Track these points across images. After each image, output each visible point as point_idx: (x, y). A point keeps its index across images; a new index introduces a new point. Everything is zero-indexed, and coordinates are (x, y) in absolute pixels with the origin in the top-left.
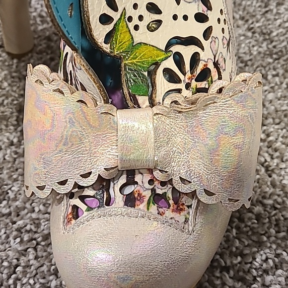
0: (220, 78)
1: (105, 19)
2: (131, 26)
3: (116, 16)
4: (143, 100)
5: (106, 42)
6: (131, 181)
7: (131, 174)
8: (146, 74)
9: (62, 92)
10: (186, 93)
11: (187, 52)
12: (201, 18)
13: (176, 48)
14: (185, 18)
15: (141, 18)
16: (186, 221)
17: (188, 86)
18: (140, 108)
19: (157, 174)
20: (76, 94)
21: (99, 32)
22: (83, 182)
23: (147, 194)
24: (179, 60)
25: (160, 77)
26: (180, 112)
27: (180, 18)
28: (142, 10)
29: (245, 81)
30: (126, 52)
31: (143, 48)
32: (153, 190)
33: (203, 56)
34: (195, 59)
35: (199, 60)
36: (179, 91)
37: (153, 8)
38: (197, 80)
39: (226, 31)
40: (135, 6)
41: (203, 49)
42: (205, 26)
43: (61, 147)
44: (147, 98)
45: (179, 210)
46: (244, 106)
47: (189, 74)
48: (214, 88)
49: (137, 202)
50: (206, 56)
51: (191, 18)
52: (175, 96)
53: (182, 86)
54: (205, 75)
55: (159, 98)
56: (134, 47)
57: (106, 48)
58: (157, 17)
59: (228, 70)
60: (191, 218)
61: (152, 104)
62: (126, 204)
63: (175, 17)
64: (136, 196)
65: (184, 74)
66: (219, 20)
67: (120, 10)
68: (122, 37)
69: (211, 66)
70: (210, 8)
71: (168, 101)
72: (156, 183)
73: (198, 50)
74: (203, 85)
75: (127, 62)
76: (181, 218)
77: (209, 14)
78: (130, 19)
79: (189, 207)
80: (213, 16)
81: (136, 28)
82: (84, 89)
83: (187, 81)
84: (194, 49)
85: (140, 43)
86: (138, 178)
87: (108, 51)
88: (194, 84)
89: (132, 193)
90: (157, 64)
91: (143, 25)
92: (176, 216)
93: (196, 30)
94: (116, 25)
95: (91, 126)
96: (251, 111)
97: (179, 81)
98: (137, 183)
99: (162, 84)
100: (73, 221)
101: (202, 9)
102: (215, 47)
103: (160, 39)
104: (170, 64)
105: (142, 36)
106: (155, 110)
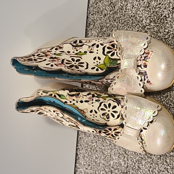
0: (114, 41)
1: (97, 70)
2: (99, 64)
3: (96, 68)
5: (103, 70)
6: (140, 66)
7: (138, 66)
8: (112, 61)
9: (115, 83)
10: (117, 51)
11: (107, 50)
12: (98, 46)
13: (106, 53)
14: (97, 50)
15: (97, 62)
16: (152, 51)
17: (116, 50)
18: (120, 63)
19: (138, 59)
20: (116, 79)
21: (100, 71)
22: (140, 79)
23: (144, 61)
24: (108, 52)
25: (113, 57)
26: (122, 52)
27: (97, 52)
28: (95, 61)
29: (115, 35)
30: (106, 66)
32: (143, 60)
33: (108, 46)
34: (109, 48)
35: (109, 47)
37: (95, 59)
38: (114, 48)
39: (101, 39)
40: (94, 63)
41: (106, 46)
42: (100, 45)
43: (130, 84)
44: (118, 61)
45: (149, 53)
46: (121, 35)
47: (113, 50)
48: (116, 43)
49: (146, 64)
50: (108, 45)
51: (97, 49)
52: (118, 54)
53: (116, 52)
54: (113, 46)
55: (118, 58)
56: (104, 64)
57: (104, 70)
58: (97, 58)
59: (112, 39)
60: (151, 50)
61: (120, 60)
62: (146, 67)
63: (97, 53)
64: (144, 65)
65: (112, 51)
66: (98, 41)
67: (95, 66)
68: (102, 66)
69: (111, 44)
70: (95, 44)
71: (119, 56)
72: (141, 59)
74: (116, 46)
75: (108, 65)
76: (151, 53)
77: (97, 44)
78: (97, 64)
79: (148, 50)
80: (97, 43)
81: (100, 63)
82: (114, 77)
83: (114, 50)
84: (106, 48)
85: (104, 62)
86: (139, 64)
87: (105, 70)
89: (143, 66)
90: (109, 58)
91: (99, 61)
92: (150, 54)
93: (101, 47)
94: (99, 68)
95: (124, 76)
96: (123, 33)
97: (114, 52)
98: (141, 65)
99: (115, 57)
100: (150, 82)
101: (95, 46)
102: (106, 43)
103: (103, 57)
104: (109, 55)
105: (102, 62)
106: (121, 59)
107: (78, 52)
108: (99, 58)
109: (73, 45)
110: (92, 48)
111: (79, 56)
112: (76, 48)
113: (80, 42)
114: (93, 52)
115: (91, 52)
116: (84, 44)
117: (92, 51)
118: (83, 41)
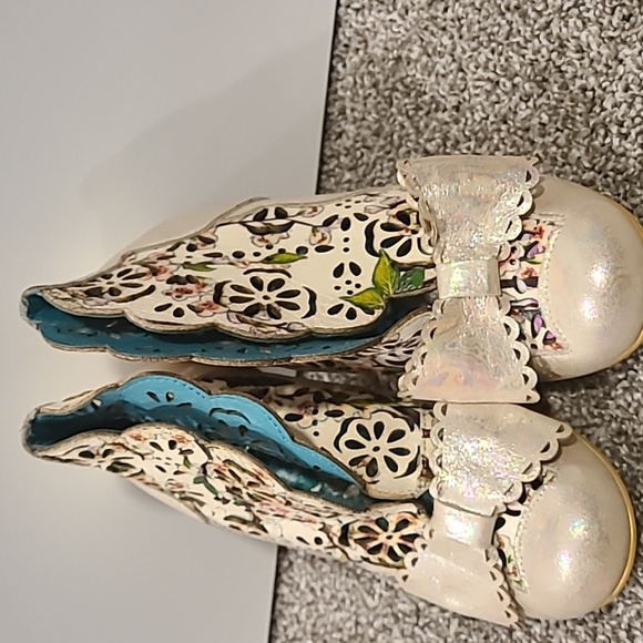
0: (404, 201)
1: (351, 315)
2: (356, 291)
3: (348, 306)
4: (429, 274)
5: (373, 313)
6: (512, 283)
7: (505, 284)
8: (402, 273)
9: (424, 356)
10: (421, 233)
11: (380, 235)
12: (346, 225)
13: (377, 247)
14: (346, 240)
15: (348, 282)
16: (552, 224)
17: (414, 232)
18: (435, 278)
19: (503, 256)
20: (424, 340)
21: (363, 319)
22: (516, 331)
23: (525, 265)
24: (387, 243)
25: (405, 259)
26: (438, 237)
27: (346, 245)
28: (341, 281)
29: (405, 176)
30: (382, 294)
31: (377, 279)
32: (521, 259)
33: (384, 220)
34: (387, 227)
35: (388, 223)
36: (419, 240)
37: (338, 272)
38: (408, 224)
39: (358, 199)
40: (337, 288)
41: (377, 221)
42: (354, 220)
43: (480, 356)
44: (426, 271)
45: (541, 232)
46: (429, 175)
47: (403, 232)
48: (415, 205)
49: (533, 275)
50: (383, 218)
51: (346, 234)
52: (424, 244)
53: (414, 238)
54: (404, 217)
55: (426, 259)
56: (377, 287)
57: (378, 313)
58: (347, 268)
59: (399, 193)
60: (549, 220)
61: (433, 266)
62: (535, 286)
63: (346, 250)
64: (527, 276)
65: (402, 237)
66: (347, 207)
67: (342, 302)
68: (367, 299)
69: (394, 211)
70: (336, 217)
71: (430, 250)
72: (513, 257)
73: (378, 225)
74: (413, 217)
75: (391, 292)
76: (547, 229)
77: (341, 217)
78: (350, 292)
79: (538, 221)
80: (343, 213)
81: (358, 286)
82: (419, 333)
83: (409, 233)
84: (377, 229)
85: (373, 280)
86: (509, 276)
87: (381, 311)
88: (412, 227)
89: (524, 281)
90: (393, 264)
91: (355, 279)
92: (545, 235)
93: (358, 228)
94: (356, 306)
95: (456, 325)
96: (433, 168)
97: (410, 241)
98: (515, 278)
99: (414, 256)
100: (557, 341)
101: (337, 224)
102: (376, 209)
103: (368, 263)
104: (392, 251)
105: (365, 280)
106: (437, 262)
107: (274, 251)
108: (356, 270)
109: (251, 229)
110: (327, 235)
111: (278, 266)
112: (266, 237)
113: (280, 214)
114: (332, 248)
115: (320, 249)
116: (293, 222)
117: (324, 243)
118: (291, 211)
